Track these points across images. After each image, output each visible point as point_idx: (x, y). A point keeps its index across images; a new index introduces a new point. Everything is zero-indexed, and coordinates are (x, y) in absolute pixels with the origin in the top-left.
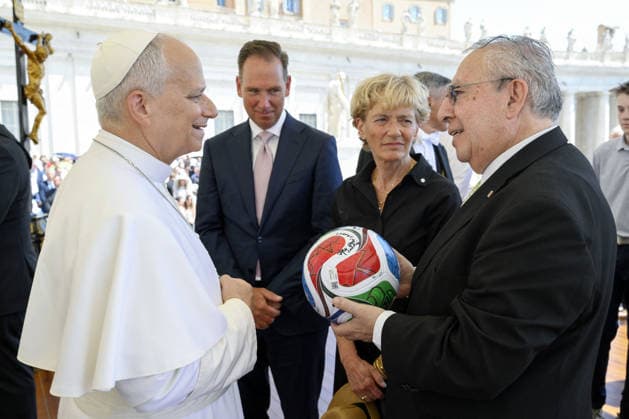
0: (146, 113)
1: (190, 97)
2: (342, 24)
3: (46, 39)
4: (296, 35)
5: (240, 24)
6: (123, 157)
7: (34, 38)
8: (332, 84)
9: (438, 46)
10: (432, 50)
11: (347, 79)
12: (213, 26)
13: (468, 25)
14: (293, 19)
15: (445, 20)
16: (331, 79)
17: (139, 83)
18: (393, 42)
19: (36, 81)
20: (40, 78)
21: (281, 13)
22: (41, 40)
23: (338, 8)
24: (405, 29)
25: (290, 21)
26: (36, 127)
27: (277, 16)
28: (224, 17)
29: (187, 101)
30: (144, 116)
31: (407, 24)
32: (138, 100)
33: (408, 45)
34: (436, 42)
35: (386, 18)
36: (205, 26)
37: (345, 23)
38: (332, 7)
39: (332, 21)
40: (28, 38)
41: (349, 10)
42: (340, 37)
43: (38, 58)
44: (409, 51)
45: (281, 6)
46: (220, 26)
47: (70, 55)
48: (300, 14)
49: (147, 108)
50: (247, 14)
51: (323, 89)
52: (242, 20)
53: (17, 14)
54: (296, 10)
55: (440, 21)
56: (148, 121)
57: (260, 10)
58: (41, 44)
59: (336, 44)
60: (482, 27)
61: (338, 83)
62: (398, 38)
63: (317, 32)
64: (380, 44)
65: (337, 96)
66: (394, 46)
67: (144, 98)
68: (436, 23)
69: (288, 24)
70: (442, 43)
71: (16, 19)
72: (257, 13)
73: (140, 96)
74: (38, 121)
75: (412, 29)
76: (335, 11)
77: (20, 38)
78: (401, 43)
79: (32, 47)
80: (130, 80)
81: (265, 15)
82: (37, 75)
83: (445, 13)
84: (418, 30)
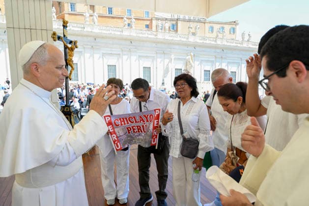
0: (38, 72)
1: (57, 68)
2: (193, 34)
3: (75, 43)
4: (175, 39)
5: (153, 34)
6: (29, 89)
7: (71, 42)
8: (187, 57)
9: (231, 43)
10: (229, 44)
11: (194, 55)
12: (144, 36)
13: (243, 34)
14: (174, 32)
15: (234, 32)
16: (188, 56)
17: (36, 61)
18: (213, 41)
19: (71, 58)
20: (72, 57)
21: (169, 30)
22: (73, 43)
23: (191, 28)
24: (217, 36)
25: (173, 33)
26: (71, 74)
27: (168, 32)
28: (148, 32)
29: (55, 69)
30: (37, 73)
31: (219, 34)
32: (35, 67)
33: (219, 42)
34: (230, 41)
35: (210, 32)
36: (141, 35)
37: (194, 34)
38: (189, 28)
39: (189, 33)
40: (69, 42)
41: (196, 28)
42: (192, 39)
43: (72, 49)
44: (219, 44)
45: (169, 28)
46: (146, 35)
47: (92, 47)
48: (177, 31)
49: (39, 70)
50: (157, 31)
51: (185, 59)
52: (155, 33)
53: (65, 34)
54: (175, 29)
55: (232, 33)
56: (39, 75)
57: (161, 29)
58: (73, 45)
59: (190, 42)
60: (249, 35)
61: (190, 57)
62: (215, 40)
63: (183, 38)
64: (208, 42)
65: (189, 62)
66: (213, 43)
67: (38, 66)
68: (230, 33)
69: (172, 35)
70: (232, 41)
71: (64, 36)
72: (160, 31)
73: (36, 65)
74: (71, 72)
75: (220, 36)
76: (190, 29)
77: (65, 43)
78: (216, 41)
79: (69, 46)
80: (33, 59)
81: (163, 31)
82: (71, 56)
83: (234, 29)
84: (223, 37)
